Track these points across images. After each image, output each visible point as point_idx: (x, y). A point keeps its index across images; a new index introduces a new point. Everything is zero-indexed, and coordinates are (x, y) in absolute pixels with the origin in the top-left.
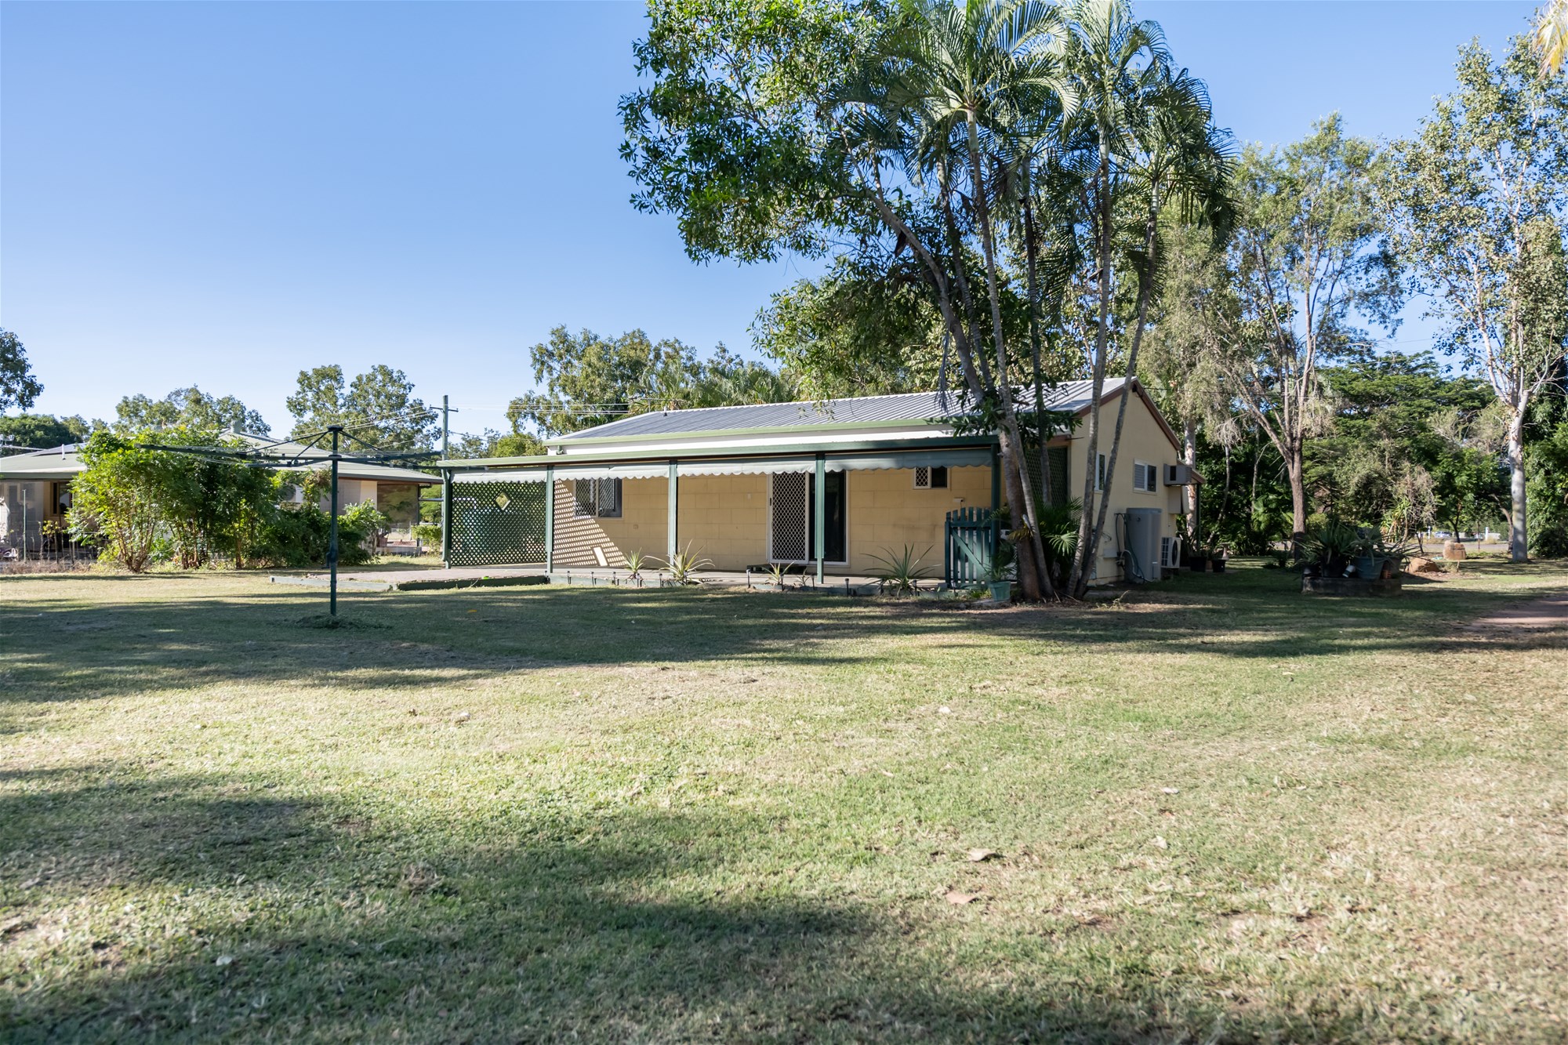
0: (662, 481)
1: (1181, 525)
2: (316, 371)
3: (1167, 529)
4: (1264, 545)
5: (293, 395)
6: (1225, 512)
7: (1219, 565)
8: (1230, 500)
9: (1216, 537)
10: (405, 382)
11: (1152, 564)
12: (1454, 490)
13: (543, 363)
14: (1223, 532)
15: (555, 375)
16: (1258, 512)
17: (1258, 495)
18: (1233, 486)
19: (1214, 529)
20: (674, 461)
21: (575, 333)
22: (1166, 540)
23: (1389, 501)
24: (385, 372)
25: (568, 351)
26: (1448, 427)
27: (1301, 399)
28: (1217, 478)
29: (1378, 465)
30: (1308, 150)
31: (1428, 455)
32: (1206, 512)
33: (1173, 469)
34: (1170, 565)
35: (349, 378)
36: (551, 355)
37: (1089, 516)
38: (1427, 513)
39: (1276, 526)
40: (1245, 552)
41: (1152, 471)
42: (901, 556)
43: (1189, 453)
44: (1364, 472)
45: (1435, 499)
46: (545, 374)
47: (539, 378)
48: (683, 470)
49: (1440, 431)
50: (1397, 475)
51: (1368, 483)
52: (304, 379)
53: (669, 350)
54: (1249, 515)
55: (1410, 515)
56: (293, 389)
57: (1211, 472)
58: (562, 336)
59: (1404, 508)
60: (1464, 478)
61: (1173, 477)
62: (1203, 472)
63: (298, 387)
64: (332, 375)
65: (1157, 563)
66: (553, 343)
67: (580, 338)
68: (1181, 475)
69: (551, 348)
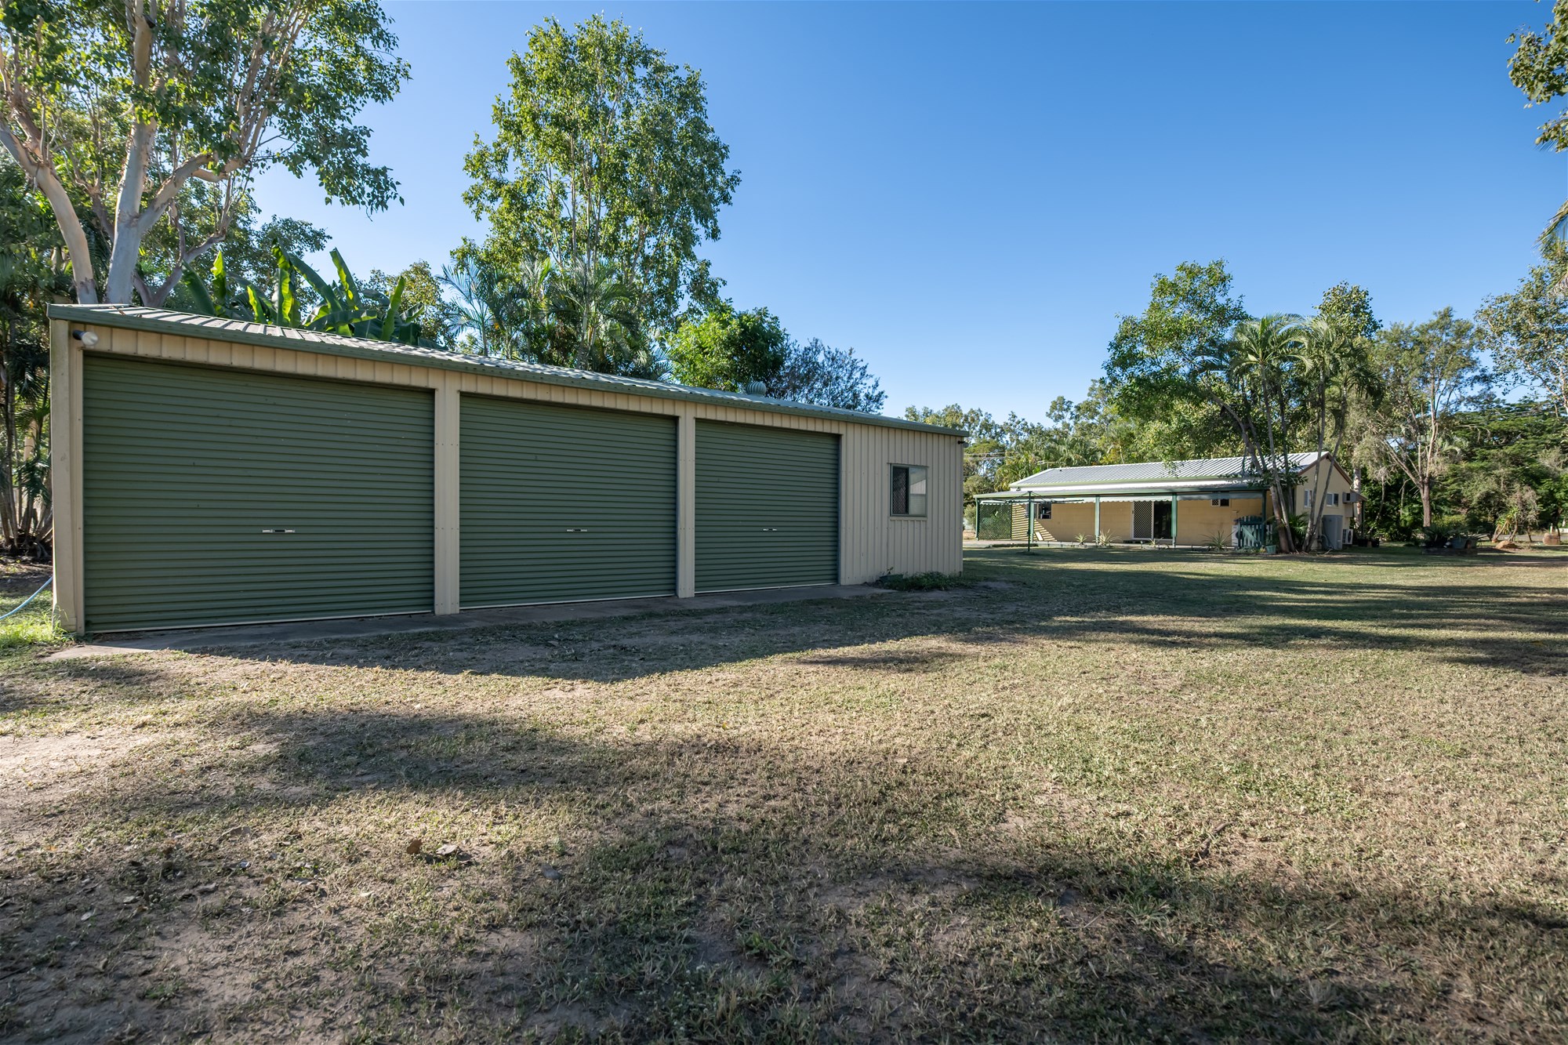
0: (1092, 505)
1: (1353, 523)
3: (1346, 525)
4: (1409, 534)
6: (1381, 515)
7: (1376, 543)
8: (1385, 508)
9: (1374, 530)
11: (1338, 541)
12: (1555, 501)
14: (1379, 527)
16: (1405, 514)
17: (1405, 505)
18: (1386, 499)
19: (1373, 525)
20: (1098, 496)
22: (1345, 531)
23: (1502, 508)
26: (1552, 460)
27: (1429, 455)
28: (1375, 494)
29: (1495, 486)
30: (1431, 327)
31: (1535, 478)
32: (1368, 515)
33: (1348, 495)
34: (1347, 542)
37: (1312, 520)
38: (1532, 516)
39: (1417, 523)
40: (1393, 538)
41: (1336, 497)
42: (1216, 536)
43: (1356, 482)
44: (1484, 490)
45: (1538, 507)
48: (1102, 499)
49: (1547, 463)
50: (1510, 492)
51: (1488, 496)
54: (1399, 516)
55: (1518, 517)
57: (1371, 491)
59: (1515, 512)
60: (1562, 494)
61: (1348, 499)
62: (1365, 494)
65: (1340, 541)
68: (1352, 498)
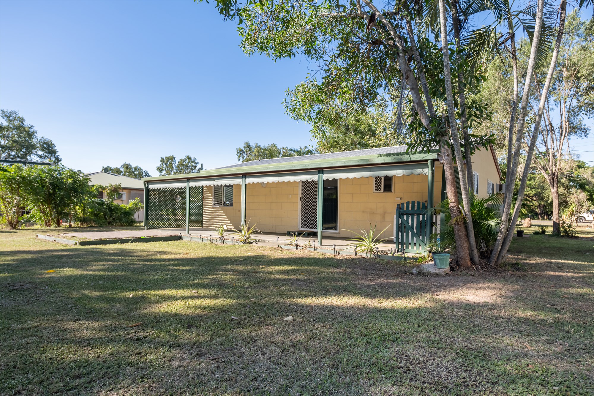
2: (166, 157)
5: (159, 166)
10: (196, 162)
13: (240, 154)
15: (244, 158)
21: (253, 145)
24: (189, 158)
25: (249, 150)
35: (177, 160)
36: (243, 152)
38: (584, 209)
45: (588, 204)
46: (241, 158)
47: (239, 159)
52: (162, 160)
53: (284, 151)
55: (576, 210)
56: (159, 164)
58: (248, 146)
59: (573, 207)
63: (161, 163)
64: (172, 159)
66: (244, 147)
67: (254, 146)
69: (243, 149)
